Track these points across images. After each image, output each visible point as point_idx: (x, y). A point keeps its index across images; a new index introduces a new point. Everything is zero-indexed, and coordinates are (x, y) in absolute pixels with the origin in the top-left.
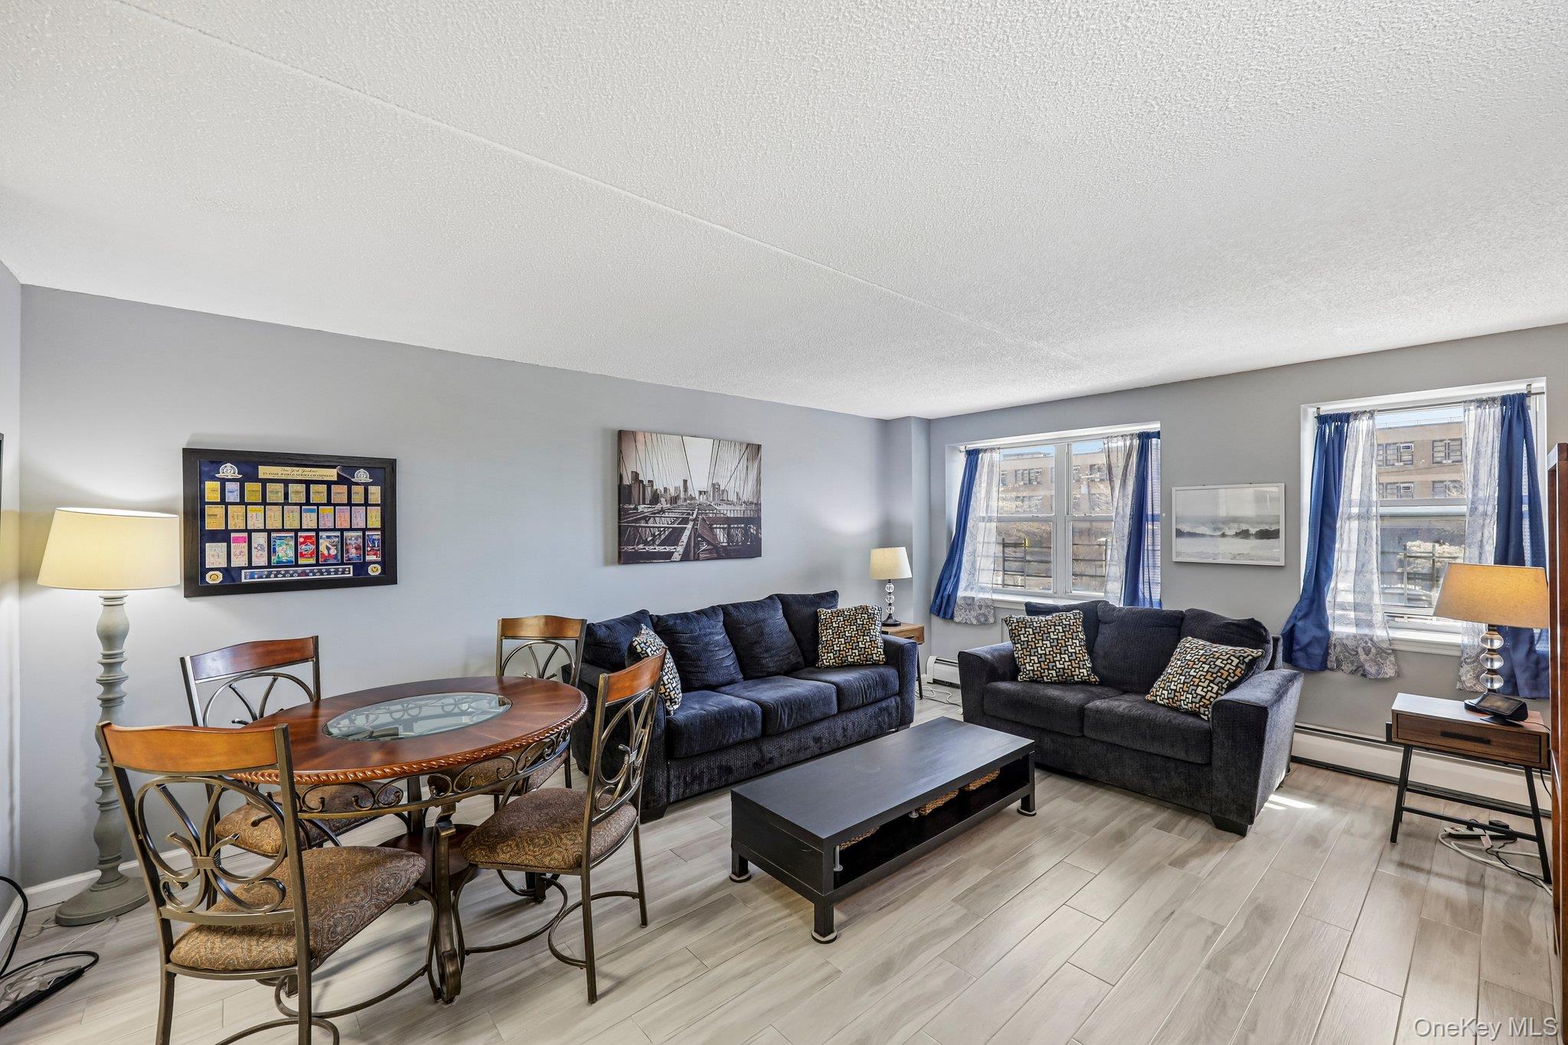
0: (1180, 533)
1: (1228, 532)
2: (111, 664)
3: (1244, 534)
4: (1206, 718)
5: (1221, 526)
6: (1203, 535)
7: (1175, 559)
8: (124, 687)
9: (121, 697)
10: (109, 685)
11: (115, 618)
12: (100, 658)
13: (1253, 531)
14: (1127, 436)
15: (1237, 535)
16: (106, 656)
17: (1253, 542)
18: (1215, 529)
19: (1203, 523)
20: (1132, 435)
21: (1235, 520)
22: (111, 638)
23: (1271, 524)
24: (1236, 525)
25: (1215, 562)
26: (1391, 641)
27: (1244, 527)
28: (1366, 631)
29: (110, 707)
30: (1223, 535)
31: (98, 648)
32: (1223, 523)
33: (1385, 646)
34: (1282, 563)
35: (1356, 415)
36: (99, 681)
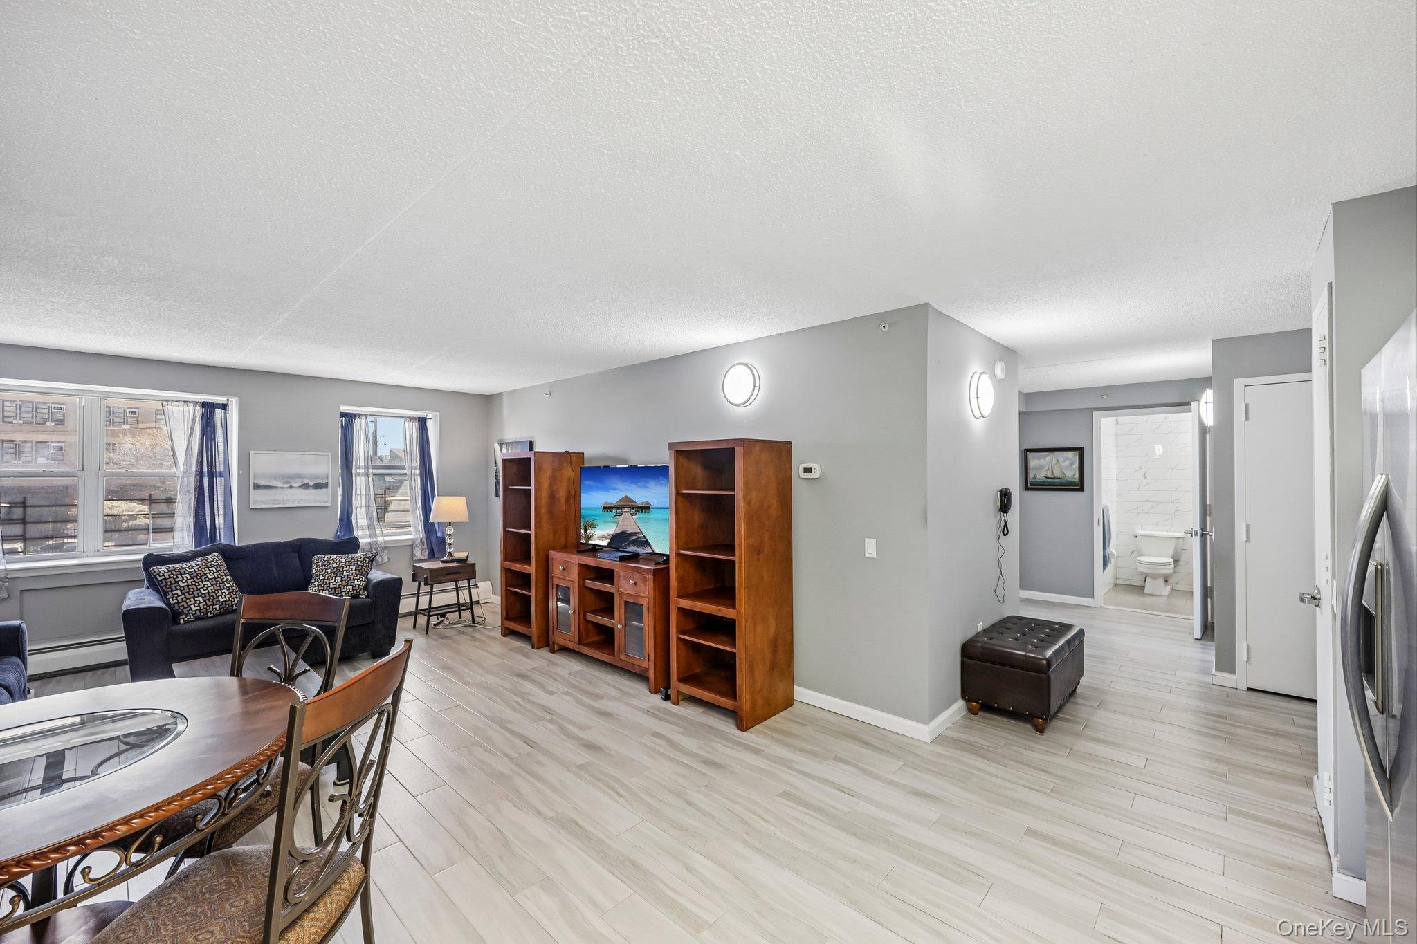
0: (257, 487)
1: (295, 485)
3: (306, 486)
4: (364, 596)
5: (289, 480)
6: (276, 487)
7: (252, 506)
13: (311, 484)
14: (190, 402)
15: (301, 486)
17: (312, 491)
18: (284, 483)
19: (276, 478)
20: (196, 403)
21: (298, 476)
23: (323, 479)
24: (300, 480)
25: (284, 506)
26: (385, 542)
27: (305, 481)
28: (374, 539)
30: (291, 487)
32: (291, 479)
33: (383, 545)
34: (329, 504)
35: (359, 415)
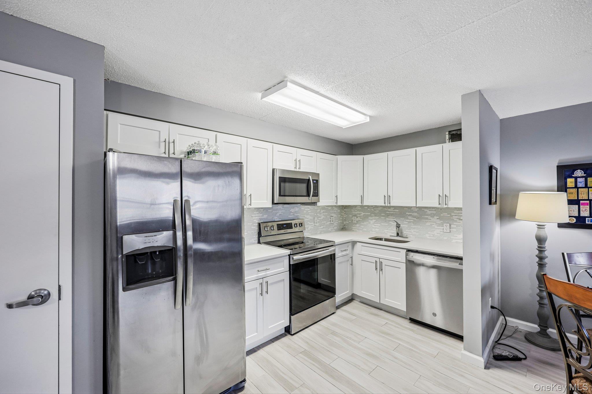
2: (541, 250)
8: (546, 260)
9: (545, 264)
10: (541, 258)
11: (542, 233)
12: (537, 247)
16: (539, 247)
22: (541, 240)
29: (542, 267)
31: (536, 244)
36: (536, 256)
